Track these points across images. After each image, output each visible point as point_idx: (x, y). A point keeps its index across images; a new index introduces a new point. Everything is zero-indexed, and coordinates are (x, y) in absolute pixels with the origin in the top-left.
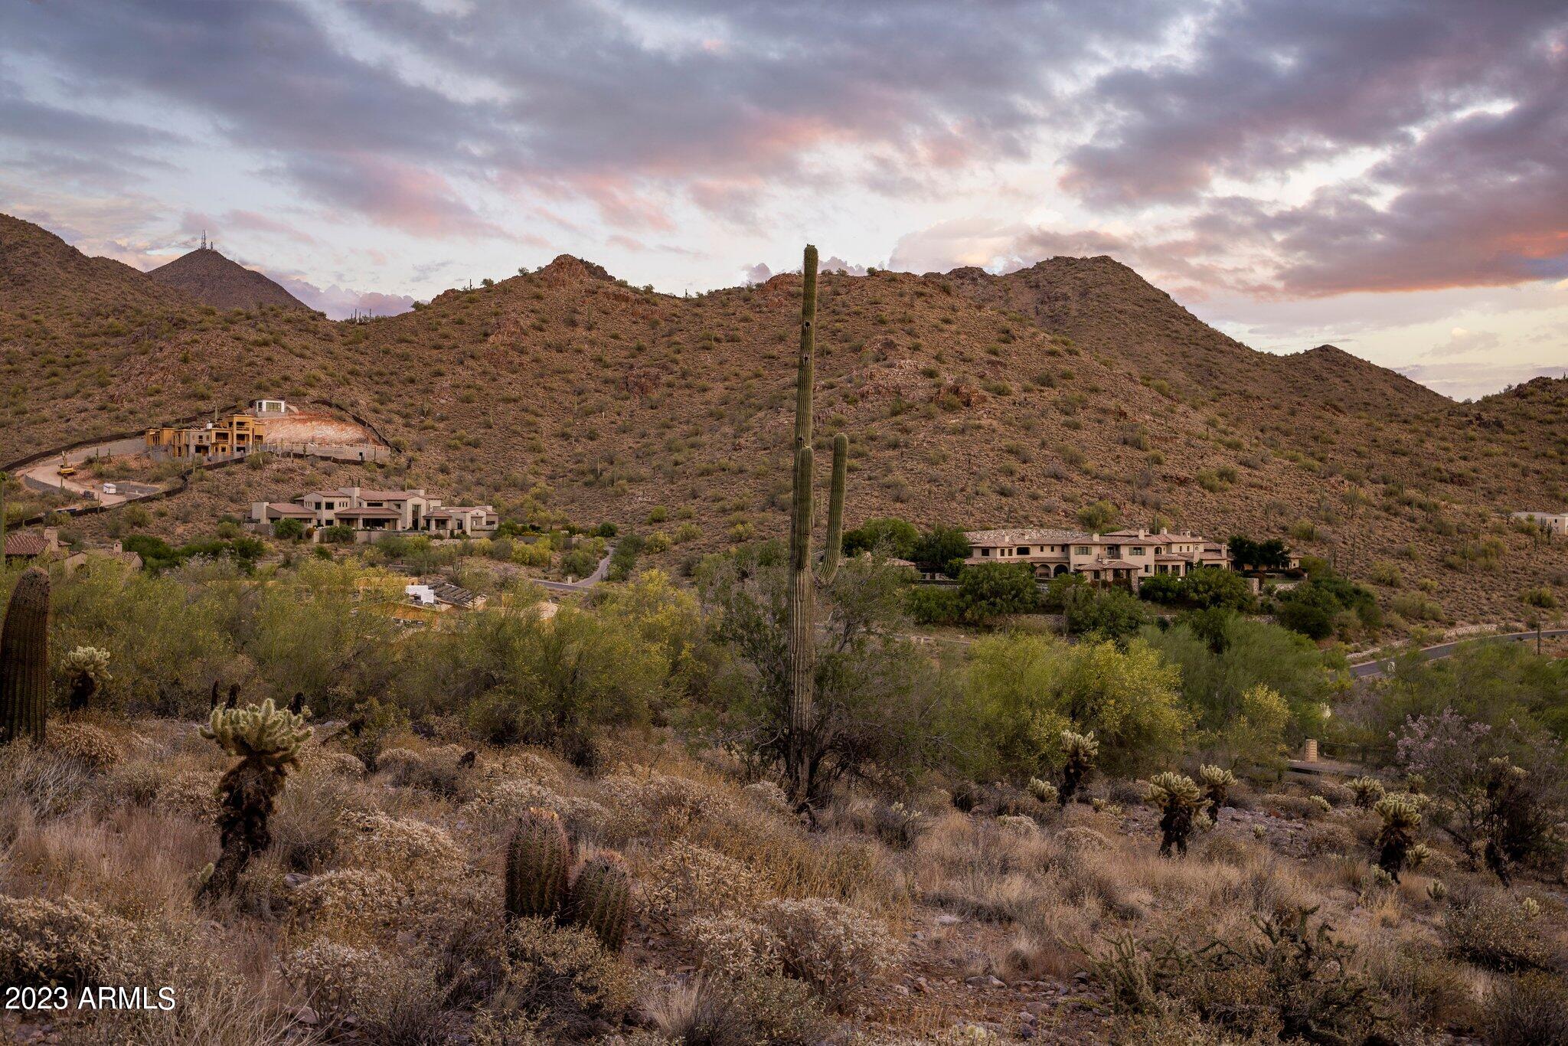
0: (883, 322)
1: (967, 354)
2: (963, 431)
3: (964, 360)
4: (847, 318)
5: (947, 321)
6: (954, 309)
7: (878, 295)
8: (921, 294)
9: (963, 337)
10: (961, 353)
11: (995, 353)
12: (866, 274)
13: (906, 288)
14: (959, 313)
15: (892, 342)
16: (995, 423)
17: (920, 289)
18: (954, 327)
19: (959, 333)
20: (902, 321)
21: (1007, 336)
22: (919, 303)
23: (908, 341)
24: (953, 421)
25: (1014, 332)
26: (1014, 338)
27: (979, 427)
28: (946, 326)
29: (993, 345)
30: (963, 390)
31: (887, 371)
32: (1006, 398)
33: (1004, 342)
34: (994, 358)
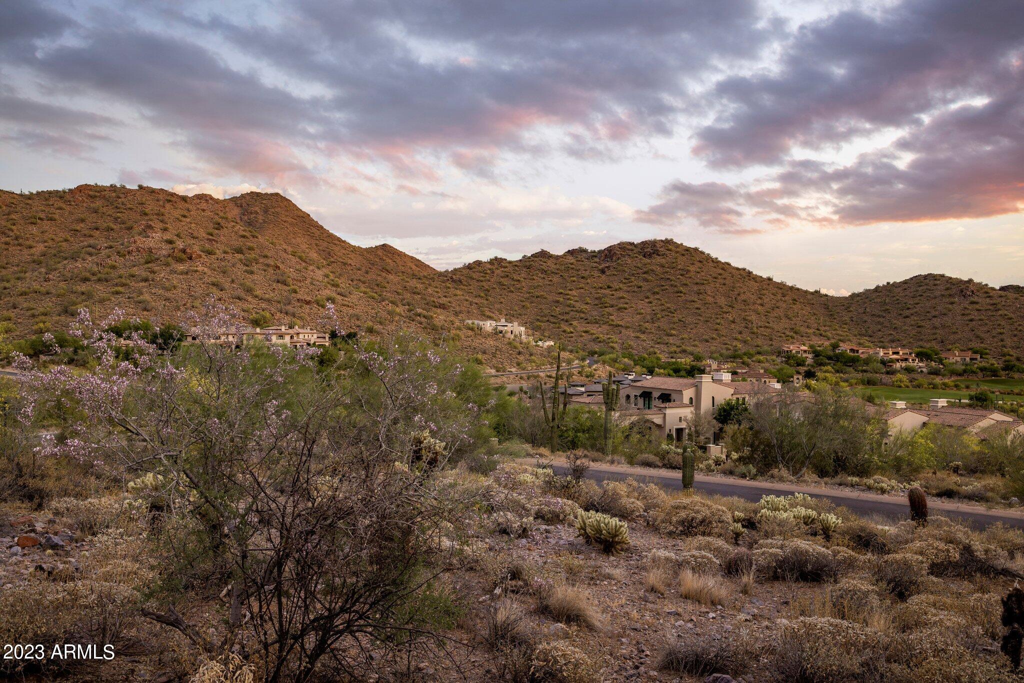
0: (146, 214)
1: (195, 234)
2: (187, 273)
3: (193, 238)
4: (125, 211)
5: (185, 216)
6: (188, 210)
7: (144, 200)
8: (170, 201)
9: (193, 225)
10: (192, 234)
11: (212, 235)
12: (137, 188)
13: (161, 197)
14: (192, 213)
15: (151, 225)
16: (206, 269)
17: (169, 198)
18: (188, 220)
19: (191, 223)
20: (158, 214)
21: (219, 226)
22: (168, 206)
23: (161, 225)
24: (181, 267)
25: (222, 224)
26: (222, 227)
27: (196, 271)
28: (183, 219)
29: (211, 231)
30: (188, 251)
31: (144, 239)
32: (213, 256)
33: (217, 229)
34: (211, 237)
